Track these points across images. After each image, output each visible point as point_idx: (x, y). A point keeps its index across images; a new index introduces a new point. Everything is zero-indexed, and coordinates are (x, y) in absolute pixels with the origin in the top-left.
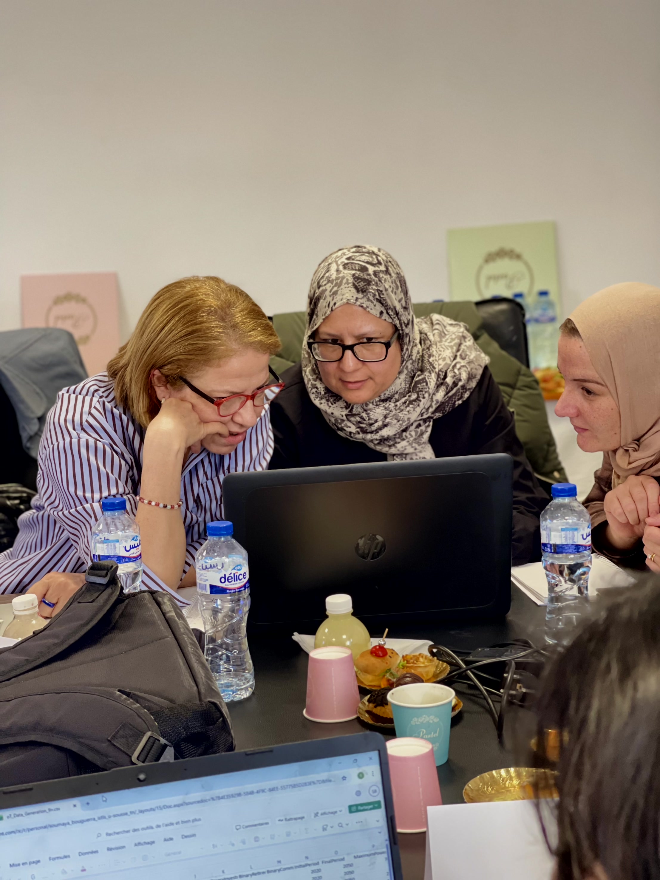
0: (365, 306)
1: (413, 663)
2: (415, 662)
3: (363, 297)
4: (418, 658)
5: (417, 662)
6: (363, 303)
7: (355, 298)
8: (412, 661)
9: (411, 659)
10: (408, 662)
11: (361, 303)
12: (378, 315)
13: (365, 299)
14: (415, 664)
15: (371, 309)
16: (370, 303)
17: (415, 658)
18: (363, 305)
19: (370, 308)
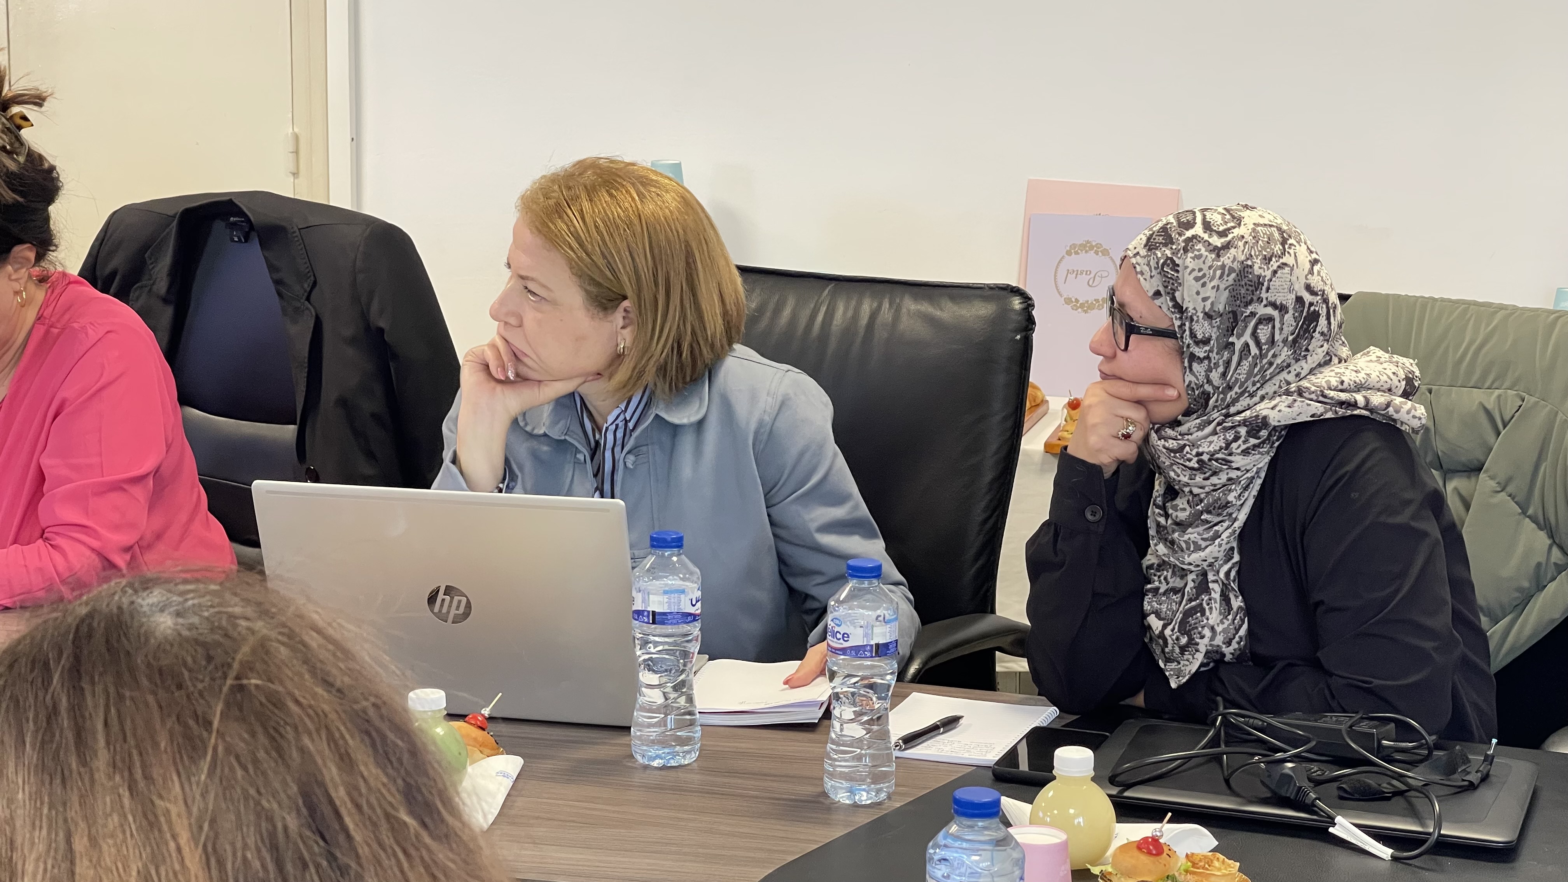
0: (1138, 269)
1: (1204, 868)
2: (1207, 866)
3: (1144, 257)
4: (1212, 861)
5: (1209, 866)
6: (1139, 265)
7: (1135, 252)
8: (1202, 864)
9: (1200, 861)
10: (1194, 865)
11: (1137, 263)
12: (1151, 294)
13: (1145, 261)
14: (1207, 869)
15: (1145, 279)
16: (1147, 269)
17: (1207, 860)
18: (1137, 266)
19: (1144, 276)
